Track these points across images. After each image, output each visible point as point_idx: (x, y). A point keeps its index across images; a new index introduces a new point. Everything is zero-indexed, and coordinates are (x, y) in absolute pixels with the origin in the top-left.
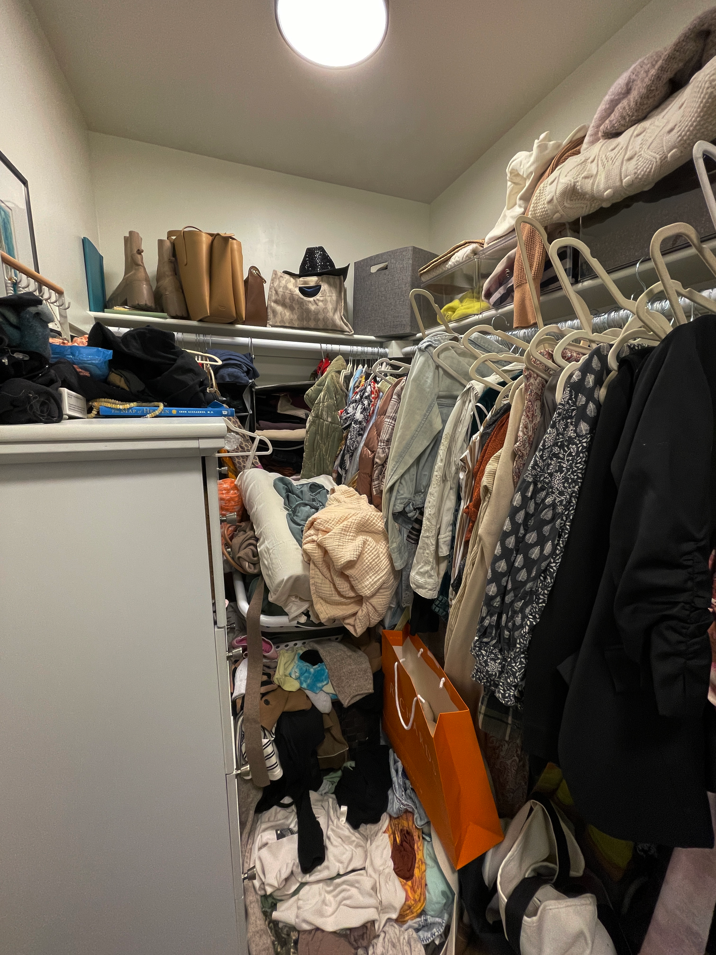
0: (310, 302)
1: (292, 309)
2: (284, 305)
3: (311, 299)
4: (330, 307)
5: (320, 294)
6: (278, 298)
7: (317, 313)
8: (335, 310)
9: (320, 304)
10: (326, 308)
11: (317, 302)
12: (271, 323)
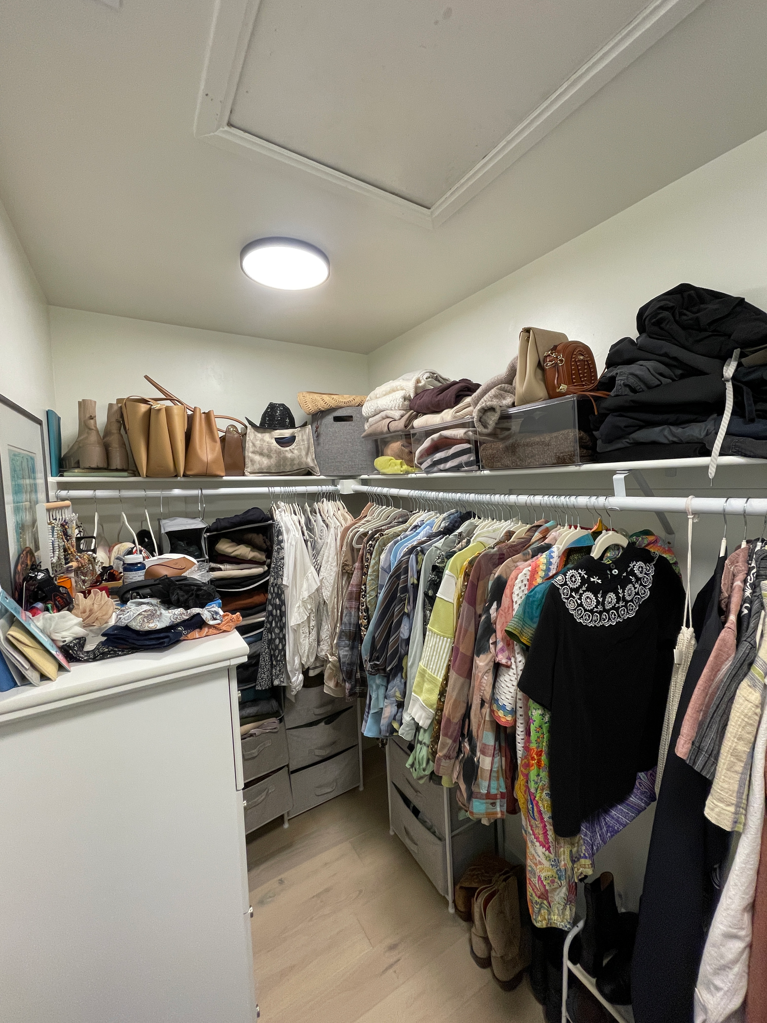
0: (287, 451)
1: (269, 456)
2: (261, 454)
3: (288, 448)
4: (304, 453)
5: (295, 444)
6: (256, 449)
7: (293, 460)
8: (307, 454)
9: (296, 452)
10: (300, 455)
11: (293, 450)
12: (249, 471)
